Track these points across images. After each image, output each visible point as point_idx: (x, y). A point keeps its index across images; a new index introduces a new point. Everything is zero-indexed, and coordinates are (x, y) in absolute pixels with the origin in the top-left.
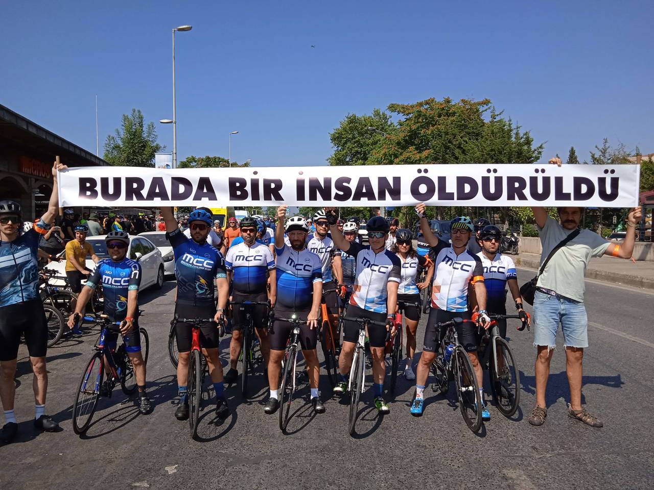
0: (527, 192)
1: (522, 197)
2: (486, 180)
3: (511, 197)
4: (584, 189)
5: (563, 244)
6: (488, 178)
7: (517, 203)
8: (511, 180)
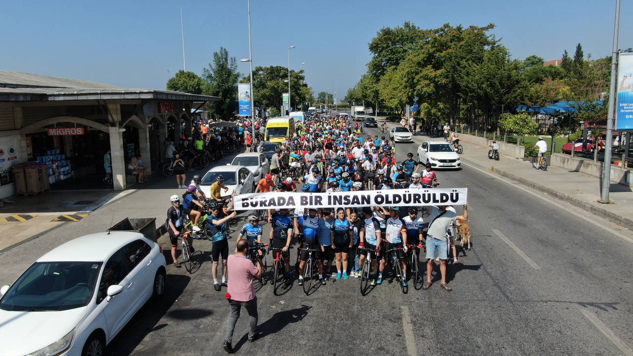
0: (421, 200)
1: (419, 202)
2: (405, 196)
3: (415, 202)
4: (444, 198)
5: (438, 217)
6: (405, 195)
7: (417, 204)
8: (415, 195)
